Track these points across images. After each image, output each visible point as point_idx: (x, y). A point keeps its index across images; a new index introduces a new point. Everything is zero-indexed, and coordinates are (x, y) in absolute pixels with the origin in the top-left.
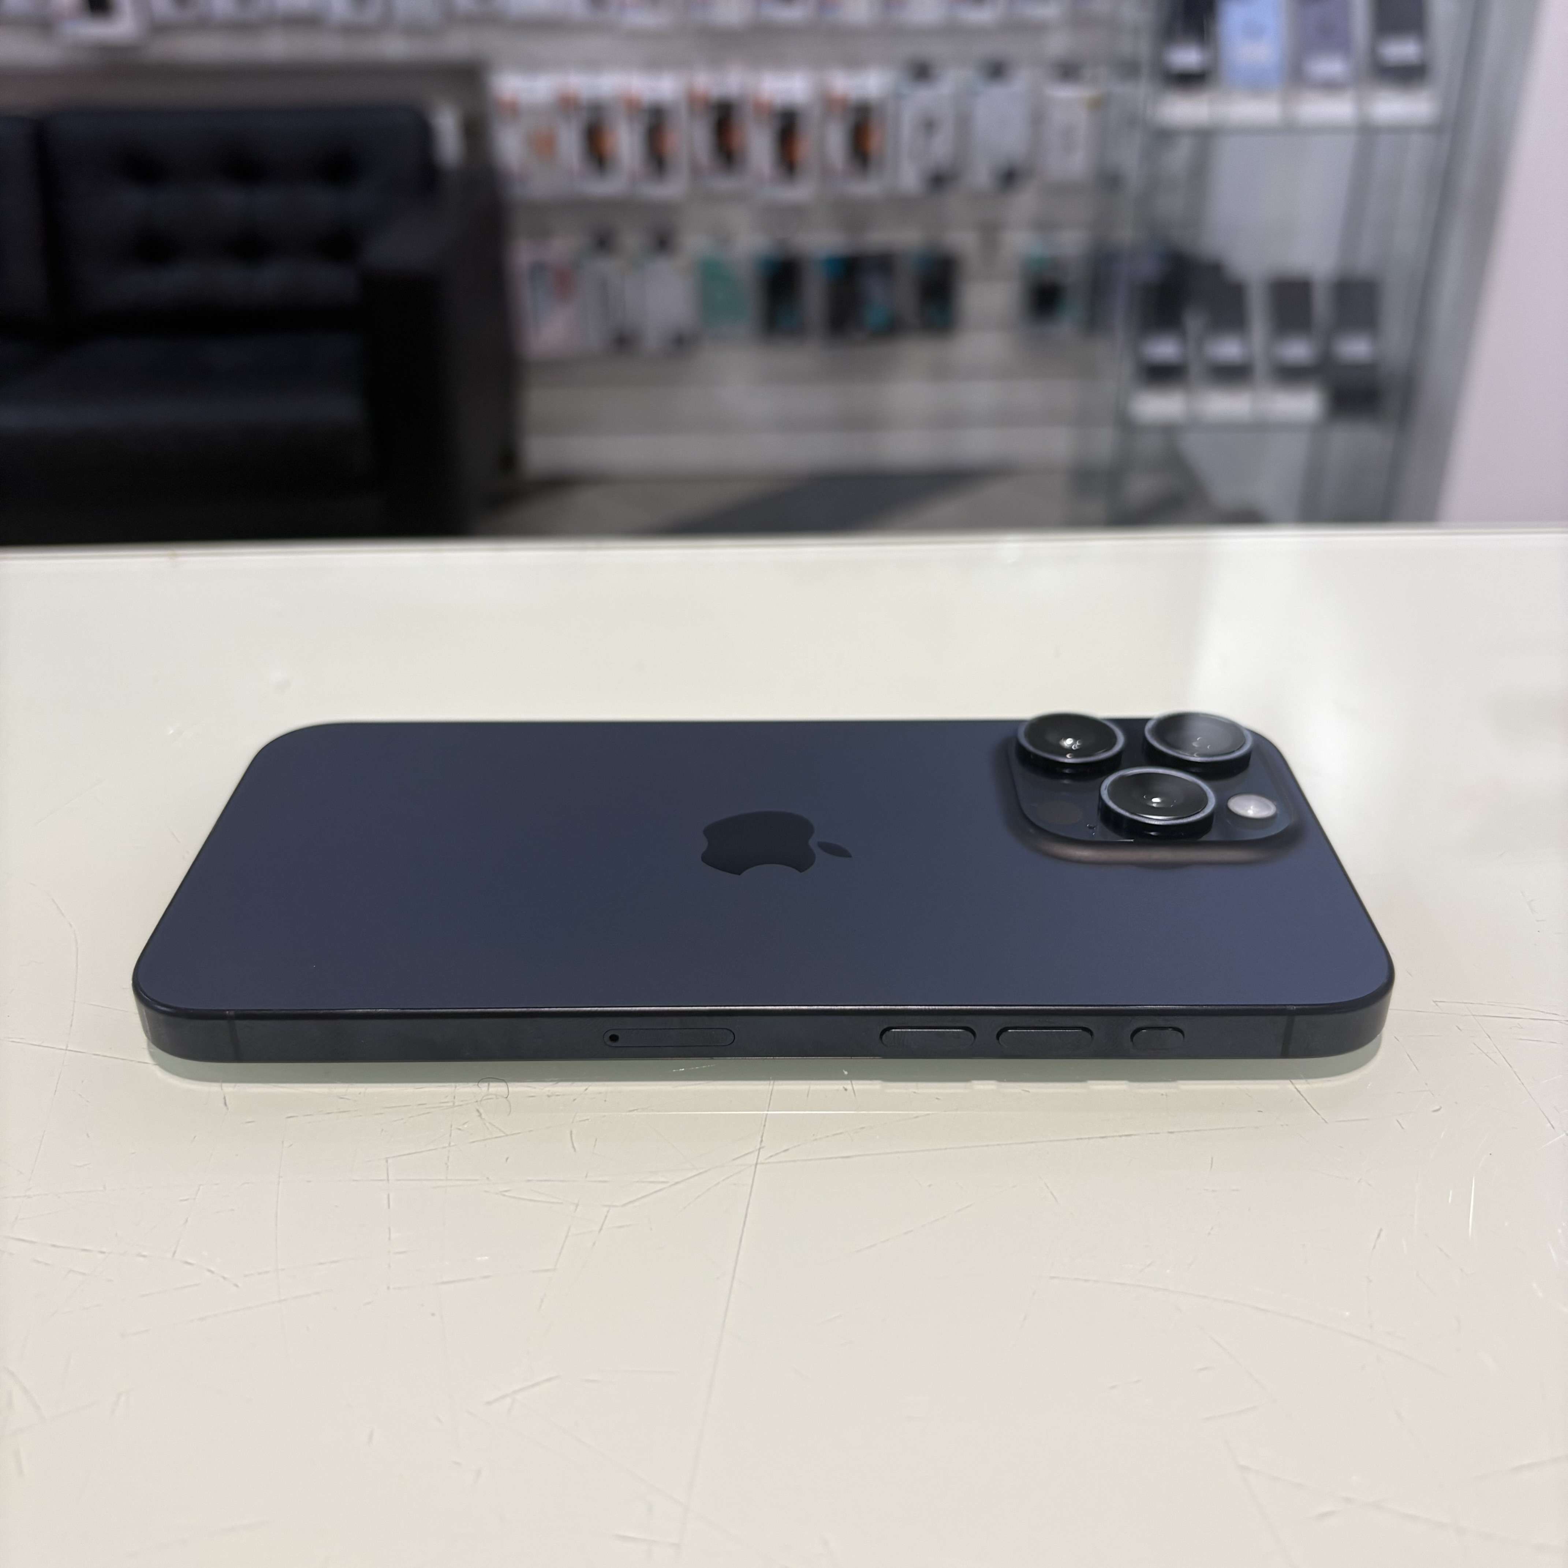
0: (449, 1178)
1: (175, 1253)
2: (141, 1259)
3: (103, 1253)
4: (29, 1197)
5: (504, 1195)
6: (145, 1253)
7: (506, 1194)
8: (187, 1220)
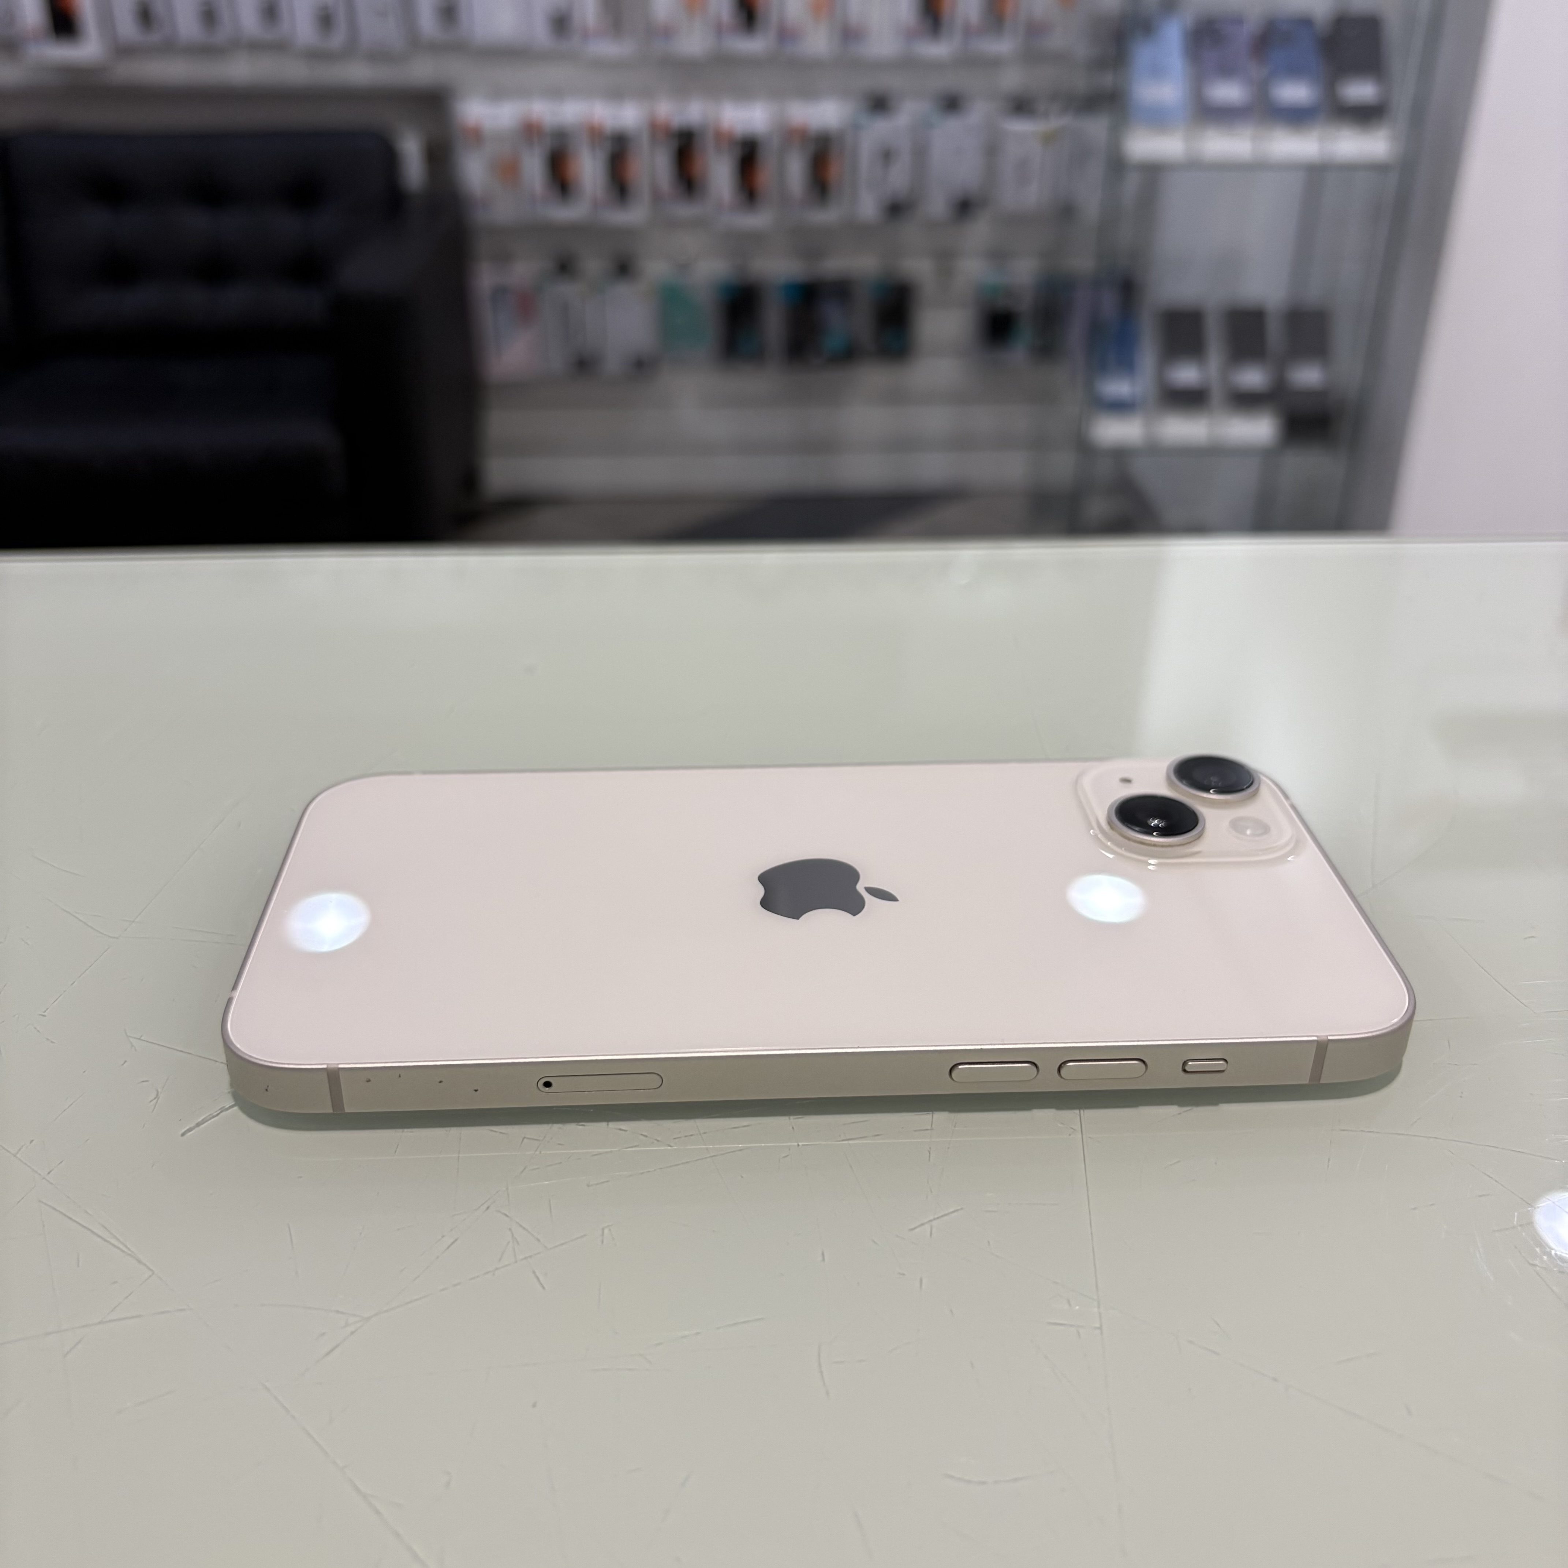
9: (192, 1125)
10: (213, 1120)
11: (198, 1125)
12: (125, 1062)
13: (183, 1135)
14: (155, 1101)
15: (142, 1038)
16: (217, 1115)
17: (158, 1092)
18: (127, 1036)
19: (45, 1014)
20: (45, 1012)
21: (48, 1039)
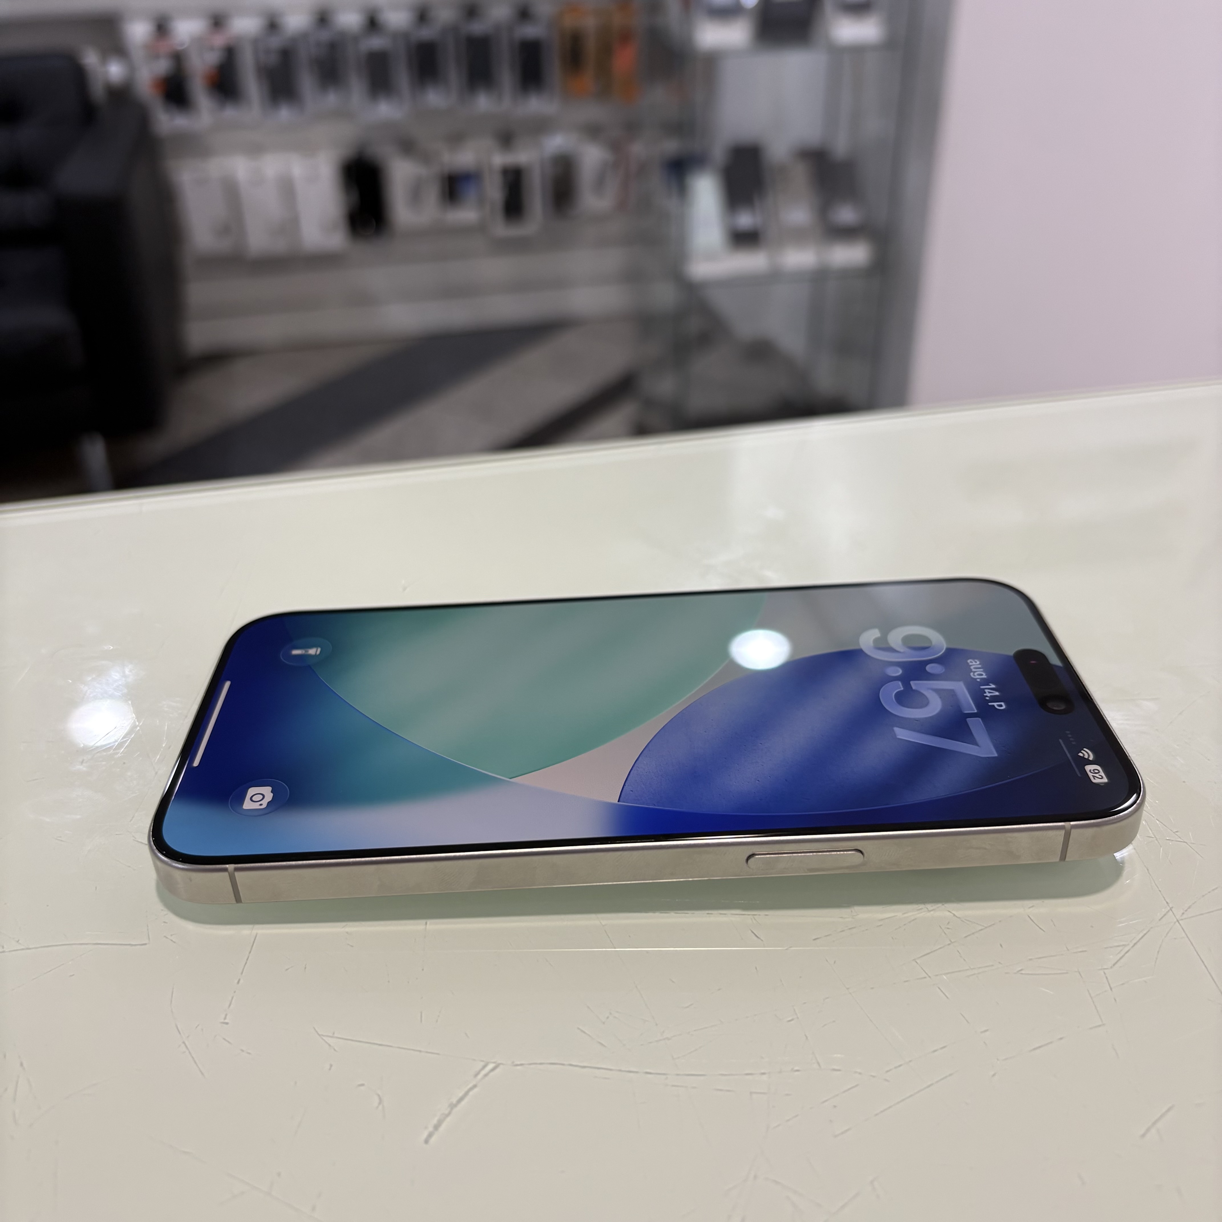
0: (972, 967)
1: (818, 1063)
2: (797, 1073)
3: (764, 1074)
4: (668, 1039)
5: (1022, 974)
6: (796, 1068)
7: (1023, 972)
8: (806, 1036)
9: (431, 1129)
10: (449, 1119)
11: (436, 1127)
12: (331, 1066)
13: (426, 1141)
14: (380, 1107)
15: (336, 1035)
16: (449, 1114)
17: (379, 1096)
18: (319, 1035)
19: (226, 1021)
20: (225, 1019)
21: (243, 1051)
